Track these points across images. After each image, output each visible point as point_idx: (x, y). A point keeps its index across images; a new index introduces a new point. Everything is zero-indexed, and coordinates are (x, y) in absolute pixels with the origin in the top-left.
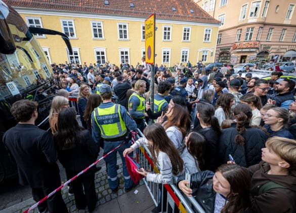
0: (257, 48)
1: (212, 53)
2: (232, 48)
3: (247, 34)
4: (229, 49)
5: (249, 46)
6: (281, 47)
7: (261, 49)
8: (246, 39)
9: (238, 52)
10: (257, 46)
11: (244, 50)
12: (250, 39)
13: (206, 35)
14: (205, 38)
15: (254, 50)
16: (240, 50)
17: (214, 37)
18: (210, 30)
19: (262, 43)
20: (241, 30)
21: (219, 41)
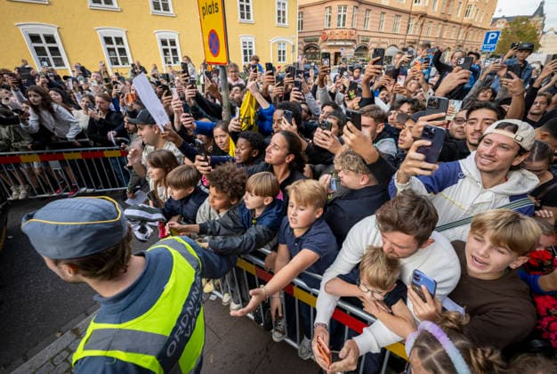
0: (354, 41)
1: (293, 46)
2: (320, 39)
3: (339, 16)
4: (317, 41)
5: (344, 37)
6: (383, 40)
7: (359, 43)
8: (339, 25)
9: (330, 46)
10: (353, 38)
11: (338, 43)
12: (344, 25)
13: (279, 12)
14: (279, 19)
15: (350, 44)
16: (332, 44)
17: (292, 19)
18: (284, 4)
19: (359, 33)
20: (330, 7)
21: (301, 25)
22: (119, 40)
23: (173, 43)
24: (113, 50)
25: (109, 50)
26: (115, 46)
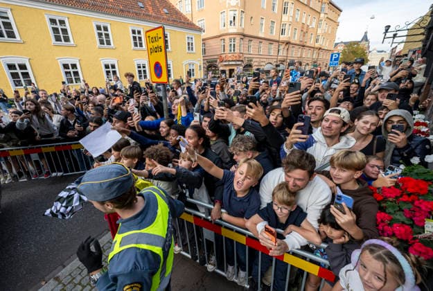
0: (242, 61)
1: (200, 66)
2: (218, 61)
3: (231, 45)
4: (216, 62)
5: (235, 59)
6: (262, 60)
7: (246, 62)
8: (231, 51)
9: (225, 65)
10: (241, 59)
11: (231, 63)
12: (234, 51)
13: (189, 43)
14: (189, 48)
15: (240, 63)
16: (227, 63)
17: (198, 47)
18: (192, 38)
19: (245, 56)
20: (224, 40)
21: (204, 51)
22: (74, 66)
23: (113, 67)
24: (70, 73)
25: (66, 73)
26: (71, 70)
